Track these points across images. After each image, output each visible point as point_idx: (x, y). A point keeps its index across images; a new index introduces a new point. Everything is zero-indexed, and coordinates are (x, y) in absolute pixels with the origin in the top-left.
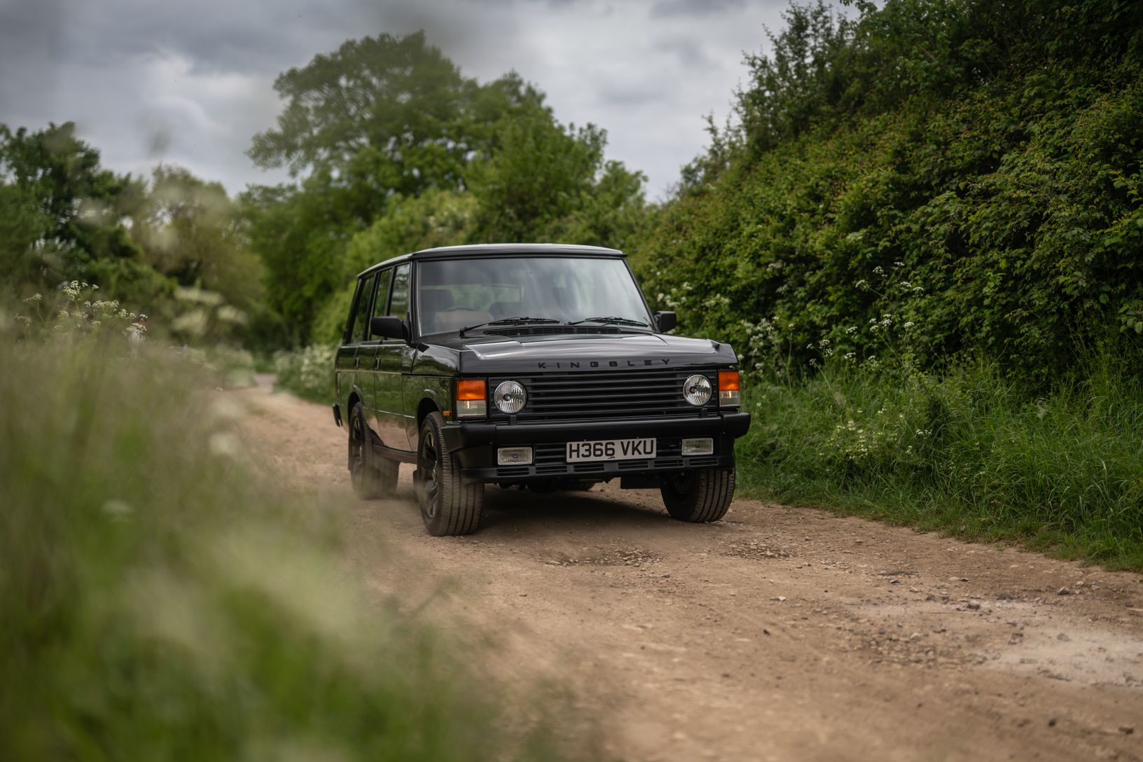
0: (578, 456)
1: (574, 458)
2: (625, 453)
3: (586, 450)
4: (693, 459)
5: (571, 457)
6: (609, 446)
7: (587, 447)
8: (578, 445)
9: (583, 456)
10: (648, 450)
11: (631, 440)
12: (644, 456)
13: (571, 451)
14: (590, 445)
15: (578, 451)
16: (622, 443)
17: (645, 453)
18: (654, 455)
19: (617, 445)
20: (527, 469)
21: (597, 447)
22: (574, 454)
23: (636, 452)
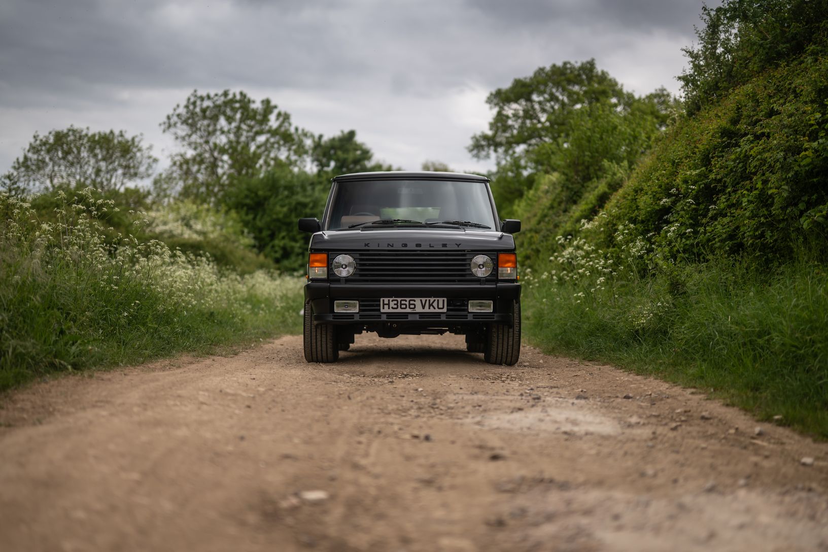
0: (389, 308)
1: (386, 310)
2: (423, 307)
3: (395, 304)
4: (475, 315)
5: (383, 308)
6: (411, 302)
7: (396, 302)
8: (389, 300)
9: (392, 308)
10: (441, 306)
11: (428, 299)
12: (437, 310)
13: (384, 304)
14: (397, 301)
15: (389, 304)
16: (421, 300)
17: (438, 308)
18: (445, 310)
19: (418, 301)
20: (353, 316)
21: (403, 302)
22: (386, 307)
23: (431, 307)
